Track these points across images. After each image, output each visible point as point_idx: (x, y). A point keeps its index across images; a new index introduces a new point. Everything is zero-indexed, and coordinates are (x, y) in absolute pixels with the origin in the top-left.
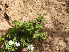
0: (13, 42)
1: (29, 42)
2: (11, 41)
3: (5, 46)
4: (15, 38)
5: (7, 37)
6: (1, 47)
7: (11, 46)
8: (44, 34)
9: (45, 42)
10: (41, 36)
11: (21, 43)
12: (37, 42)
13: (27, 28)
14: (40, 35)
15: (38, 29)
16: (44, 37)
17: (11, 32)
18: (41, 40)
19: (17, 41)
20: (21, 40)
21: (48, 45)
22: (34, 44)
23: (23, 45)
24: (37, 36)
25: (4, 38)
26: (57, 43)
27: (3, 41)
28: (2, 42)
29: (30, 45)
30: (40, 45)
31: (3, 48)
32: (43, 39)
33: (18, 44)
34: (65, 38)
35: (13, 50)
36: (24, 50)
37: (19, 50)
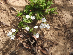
0: (29, 16)
1: (42, 15)
3: (23, 19)
4: (31, 13)
5: (24, 12)
7: (28, 19)
8: (54, 9)
9: (55, 15)
11: (36, 17)
12: (49, 16)
13: (41, 5)
14: (51, 10)
15: (49, 5)
16: (54, 11)
17: (28, 8)
18: (52, 14)
19: (32, 15)
20: (36, 14)
21: (58, 18)
22: (46, 17)
24: (49, 11)
25: (22, 13)
26: (65, 16)
28: (20, 16)
29: (43, 18)
30: (51, 18)
31: (21, 21)
32: (54, 13)
33: (33, 18)
34: (71, 12)
35: (30, 22)
36: (39, 22)
37: (34, 23)
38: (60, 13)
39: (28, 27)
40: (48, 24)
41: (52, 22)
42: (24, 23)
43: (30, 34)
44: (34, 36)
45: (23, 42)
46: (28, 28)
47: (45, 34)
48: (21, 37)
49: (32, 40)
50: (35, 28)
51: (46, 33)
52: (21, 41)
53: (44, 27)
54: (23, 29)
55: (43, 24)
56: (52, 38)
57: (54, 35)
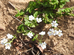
0: (34, 17)
1: (52, 17)
2: (31, 16)
3: (24, 21)
4: (36, 13)
5: (27, 11)
6: (20, 23)
7: (31, 21)
8: (70, 9)
9: (71, 18)
10: (67, 12)
11: (43, 19)
12: (62, 19)
13: (51, 2)
14: (65, 10)
15: (64, 3)
16: (70, 12)
17: (32, 6)
18: (66, 16)
19: (38, 16)
20: (43, 15)
22: (58, 20)
23: (45, 21)
24: (62, 12)
25: (23, 12)
27: (22, 16)
28: (20, 17)
29: (53, 21)
30: (65, 22)
31: (21, 24)
32: (69, 15)
33: (39, 20)
35: (34, 26)
36: (47, 26)
37: (40, 27)
40: (60, 30)
41: (66, 28)
43: (33, 43)
45: (23, 53)
46: (30, 35)
47: (55, 44)
49: (35, 51)
50: (41, 35)
51: (57, 43)
52: (20, 52)
53: (55, 35)
54: (23, 34)
55: (53, 29)
56: (64, 50)
57: (68, 47)
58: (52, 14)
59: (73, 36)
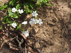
0: (16, 9)
1: (33, 8)
2: (14, 8)
3: (8, 13)
4: (18, 5)
5: (10, 4)
6: (4, 15)
7: (14, 13)
9: (49, 8)
10: (45, 2)
11: (25, 10)
12: (41, 9)
14: (44, 1)
16: (48, 2)
18: (44, 6)
19: (20, 8)
20: (24, 7)
21: (53, 11)
22: (37, 10)
23: (26, 11)
24: (41, 3)
25: (7, 6)
26: (62, 9)
27: (6, 9)
28: (4, 10)
29: (33, 12)
30: (44, 12)
31: (6, 16)
32: (47, 5)
34: (69, 3)
35: (17, 17)
36: (28, 16)
37: (22, 17)
38: (55, 4)
39: (15, 23)
40: (40, 19)
41: (45, 16)
42: (10, 18)
43: (17, 32)
44: (22, 35)
45: (9, 41)
46: (14, 25)
47: (36, 32)
48: (6, 36)
49: (20, 39)
50: (23, 24)
51: (38, 30)
52: (7, 41)
53: (36, 23)
54: (8, 25)
55: (33, 18)
56: (45, 37)
57: (48, 33)
58: (32, 6)
59: (51, 23)
